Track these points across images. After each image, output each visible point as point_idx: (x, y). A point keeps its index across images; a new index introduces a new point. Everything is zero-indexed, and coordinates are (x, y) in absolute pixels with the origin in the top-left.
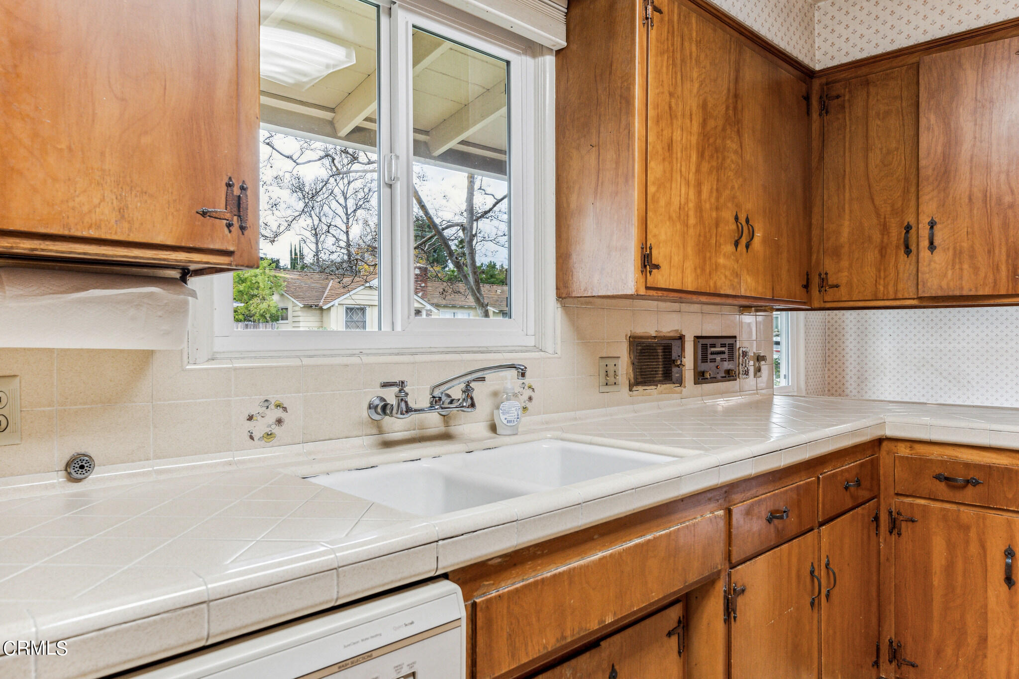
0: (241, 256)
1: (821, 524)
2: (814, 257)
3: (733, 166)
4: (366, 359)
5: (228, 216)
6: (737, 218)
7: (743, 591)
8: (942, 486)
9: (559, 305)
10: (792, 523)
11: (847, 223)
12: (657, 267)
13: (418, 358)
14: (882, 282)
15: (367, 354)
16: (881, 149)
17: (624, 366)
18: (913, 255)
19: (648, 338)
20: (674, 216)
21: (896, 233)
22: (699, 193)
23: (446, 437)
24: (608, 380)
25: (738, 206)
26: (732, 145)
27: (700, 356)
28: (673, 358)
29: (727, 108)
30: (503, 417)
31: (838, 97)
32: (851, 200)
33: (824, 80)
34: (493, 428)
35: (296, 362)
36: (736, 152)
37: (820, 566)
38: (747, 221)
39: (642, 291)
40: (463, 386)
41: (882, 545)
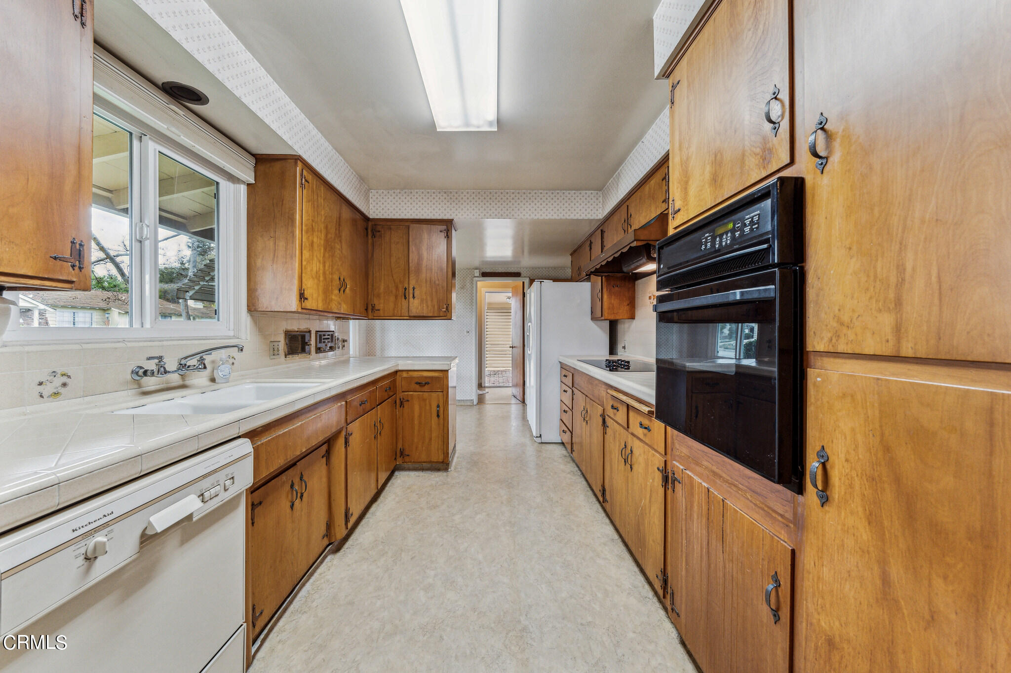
0: (79, 284)
1: (378, 406)
2: (369, 297)
3: (338, 256)
4: (129, 345)
5: (72, 260)
6: (340, 279)
7: (351, 434)
8: (417, 386)
9: (249, 315)
10: (368, 406)
11: (383, 284)
12: (307, 299)
13: (165, 343)
14: (396, 309)
15: (129, 341)
16: (396, 257)
17: (282, 346)
18: (407, 299)
19: (294, 331)
20: (314, 276)
21: (401, 291)
22: (324, 266)
23: (183, 387)
24: (274, 352)
25: (340, 273)
26: (338, 246)
27: (318, 341)
28: (306, 341)
29: (336, 229)
30: (220, 374)
31: (379, 231)
32: (384, 275)
33: (373, 223)
34: (213, 380)
35: (77, 347)
36: (339, 250)
37: (377, 421)
38: (344, 280)
39: (300, 310)
40: (198, 358)
41: (397, 413)
